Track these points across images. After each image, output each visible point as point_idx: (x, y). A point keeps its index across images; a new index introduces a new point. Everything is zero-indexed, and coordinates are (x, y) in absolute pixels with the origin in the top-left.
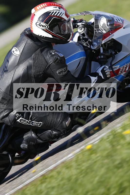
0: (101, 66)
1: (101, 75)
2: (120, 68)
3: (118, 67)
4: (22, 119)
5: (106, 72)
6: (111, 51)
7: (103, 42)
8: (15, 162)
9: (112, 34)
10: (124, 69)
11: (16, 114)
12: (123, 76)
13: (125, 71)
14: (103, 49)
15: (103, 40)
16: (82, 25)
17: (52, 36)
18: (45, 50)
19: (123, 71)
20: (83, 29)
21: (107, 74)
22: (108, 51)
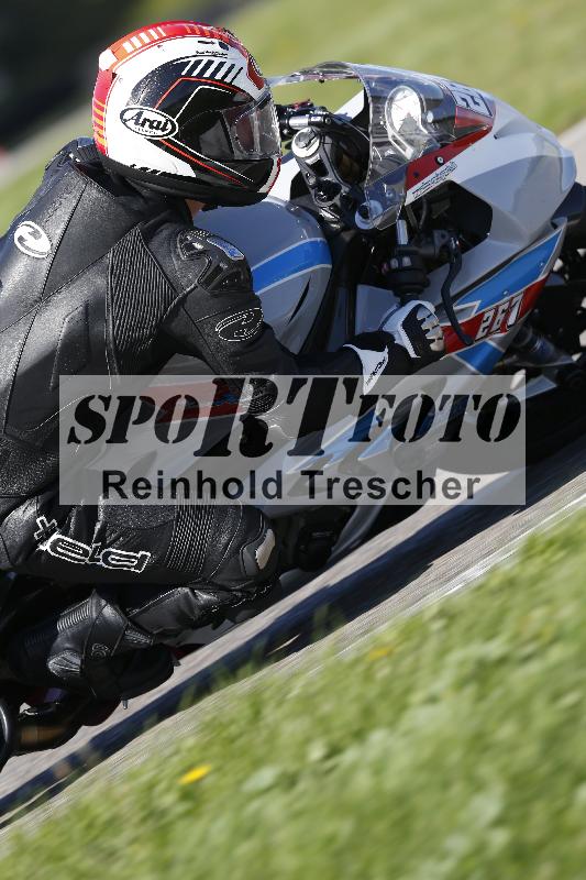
0: (403, 304)
1: (403, 340)
2: (483, 314)
3: (473, 307)
4: (63, 541)
5: (424, 327)
6: (443, 236)
7: (410, 198)
8: (23, 738)
9: (448, 164)
10: (500, 317)
11: (35, 518)
12: (494, 349)
13: (502, 328)
14: (411, 231)
15: (408, 187)
16: (310, 124)
17: (194, 167)
18: (165, 232)
19: (495, 327)
20: (316, 144)
21: (429, 336)
22: (432, 237)
